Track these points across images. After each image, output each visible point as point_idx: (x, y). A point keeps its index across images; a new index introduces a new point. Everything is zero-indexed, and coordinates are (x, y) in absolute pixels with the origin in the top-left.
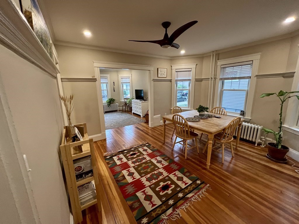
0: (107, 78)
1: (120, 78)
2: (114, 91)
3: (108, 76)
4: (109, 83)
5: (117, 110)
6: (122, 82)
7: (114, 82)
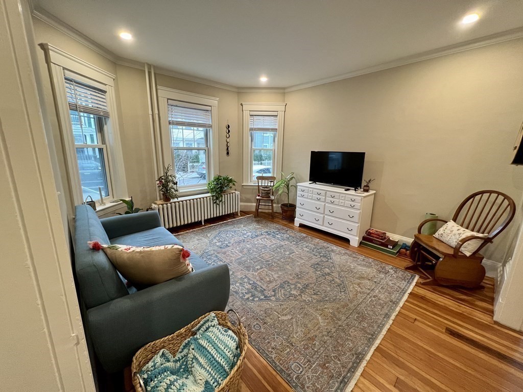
0: (209, 108)
1: (246, 114)
2: (228, 153)
3: (213, 102)
4: (215, 126)
5: (238, 212)
6: (252, 127)
7: (229, 126)
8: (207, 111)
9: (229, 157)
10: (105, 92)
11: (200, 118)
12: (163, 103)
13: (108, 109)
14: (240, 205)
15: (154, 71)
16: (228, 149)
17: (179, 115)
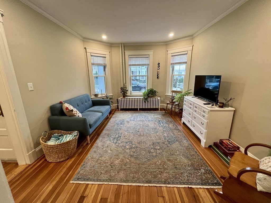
1: (169, 56)
2: (158, 78)
3: (151, 53)
4: (151, 64)
5: (159, 108)
6: (172, 62)
7: (159, 64)
8: (148, 57)
9: (159, 80)
10: (105, 57)
11: (144, 61)
12: (127, 57)
13: (106, 63)
14: (160, 105)
15: (123, 45)
16: (158, 75)
17: (133, 61)
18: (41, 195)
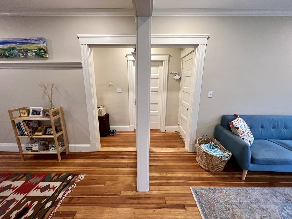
18: (174, 173)
